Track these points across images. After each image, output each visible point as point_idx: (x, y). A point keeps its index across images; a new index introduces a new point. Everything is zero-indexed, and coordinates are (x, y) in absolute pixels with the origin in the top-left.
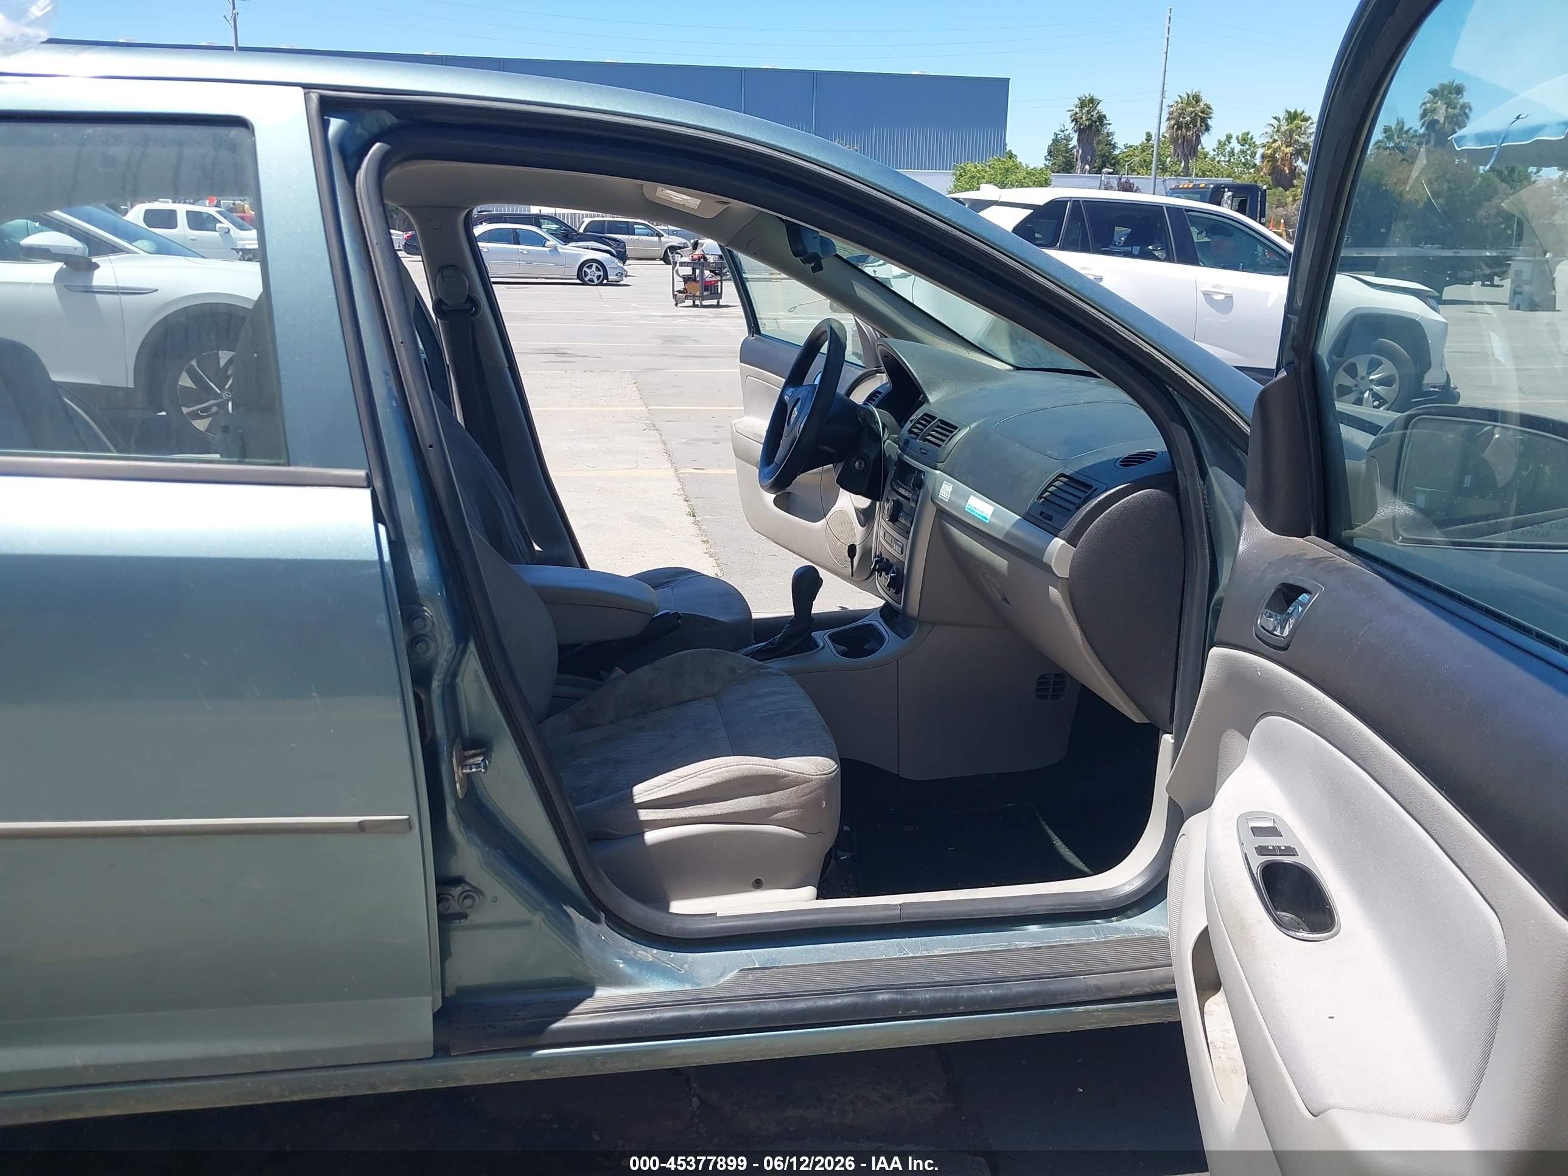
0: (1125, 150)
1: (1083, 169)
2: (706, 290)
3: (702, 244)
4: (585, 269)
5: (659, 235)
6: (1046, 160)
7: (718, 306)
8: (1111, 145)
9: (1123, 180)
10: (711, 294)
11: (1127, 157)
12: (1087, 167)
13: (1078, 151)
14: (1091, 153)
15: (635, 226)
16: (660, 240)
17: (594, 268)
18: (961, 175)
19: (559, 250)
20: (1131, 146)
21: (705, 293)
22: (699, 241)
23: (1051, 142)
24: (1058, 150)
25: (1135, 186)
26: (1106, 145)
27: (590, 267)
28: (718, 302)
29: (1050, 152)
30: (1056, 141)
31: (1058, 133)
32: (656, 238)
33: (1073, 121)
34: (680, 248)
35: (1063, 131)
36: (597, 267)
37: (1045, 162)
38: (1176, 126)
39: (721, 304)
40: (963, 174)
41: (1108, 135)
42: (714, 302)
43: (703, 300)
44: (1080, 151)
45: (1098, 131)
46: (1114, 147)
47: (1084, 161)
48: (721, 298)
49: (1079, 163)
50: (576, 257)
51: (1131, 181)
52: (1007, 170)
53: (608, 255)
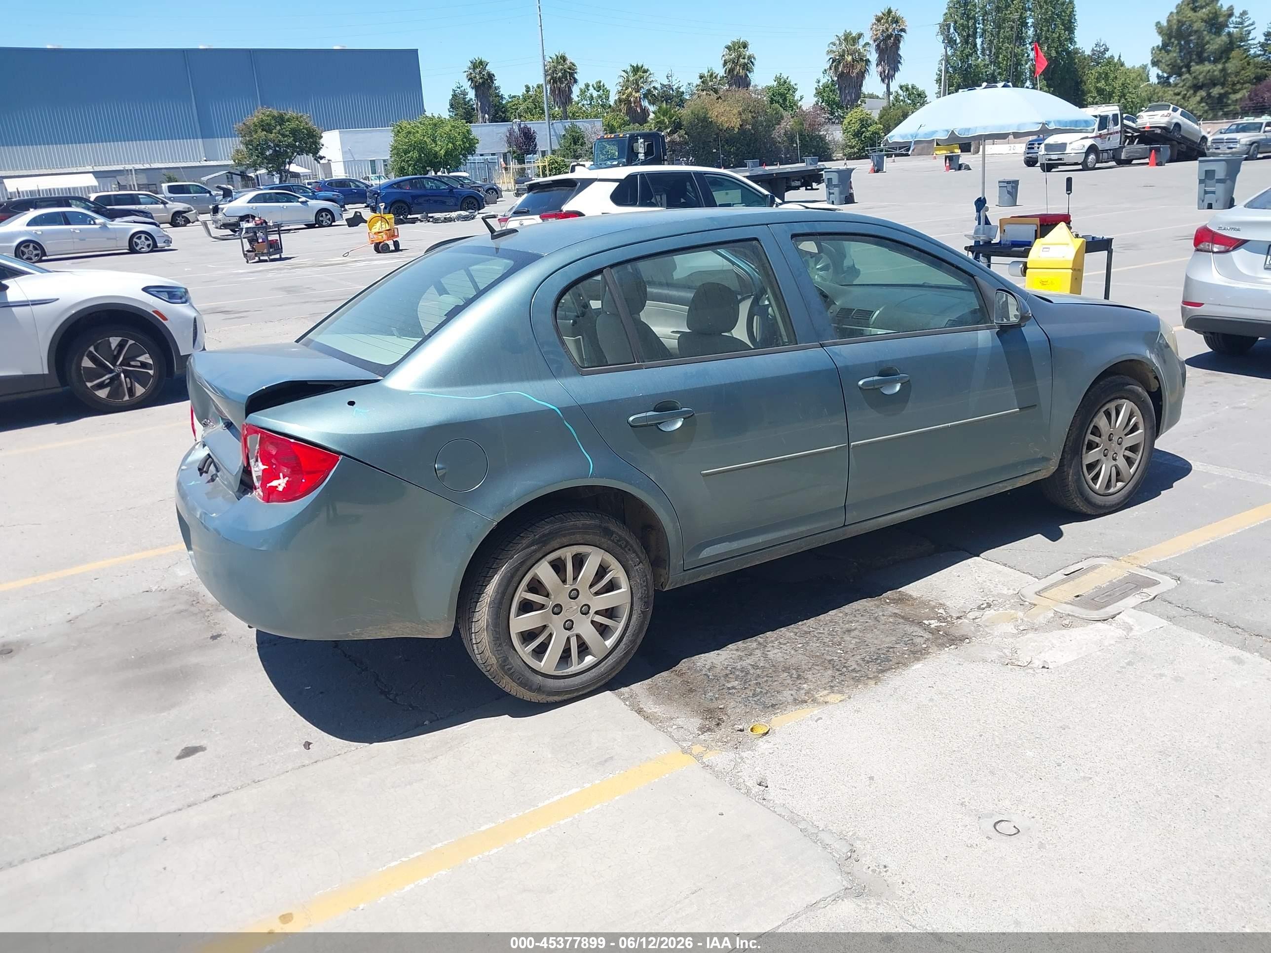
0: (510, 100)
1: (483, 117)
2: (271, 248)
3: (223, 209)
4: (135, 240)
5: (164, 203)
6: (450, 112)
7: (281, 259)
8: (499, 96)
9: (522, 126)
10: (275, 250)
11: (514, 105)
12: (487, 116)
13: (477, 104)
14: (488, 105)
15: (140, 196)
16: (165, 207)
17: (143, 239)
18: (399, 131)
19: (109, 226)
20: (514, 97)
21: (271, 250)
22: (220, 206)
23: (451, 97)
24: (458, 103)
25: (532, 130)
26: (496, 97)
27: (140, 238)
28: (280, 255)
29: (452, 105)
30: (455, 96)
31: (455, 89)
32: (162, 206)
33: (469, 80)
34: (185, 212)
35: (459, 88)
36: (146, 238)
37: (449, 113)
38: (552, 81)
39: (283, 256)
40: (401, 131)
41: (496, 88)
42: (277, 256)
43: (271, 255)
44: (479, 104)
45: (490, 87)
46: (502, 98)
47: (484, 112)
48: (282, 252)
49: (480, 115)
50: (126, 230)
51: (529, 126)
52: (435, 125)
53: (154, 227)
